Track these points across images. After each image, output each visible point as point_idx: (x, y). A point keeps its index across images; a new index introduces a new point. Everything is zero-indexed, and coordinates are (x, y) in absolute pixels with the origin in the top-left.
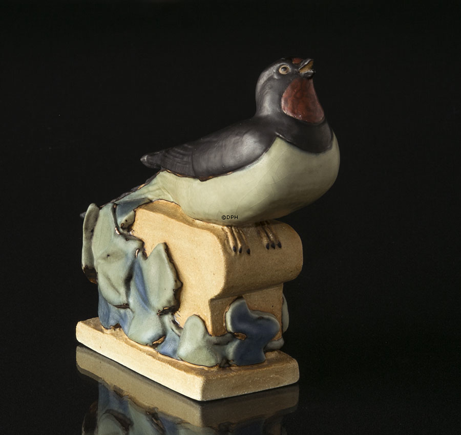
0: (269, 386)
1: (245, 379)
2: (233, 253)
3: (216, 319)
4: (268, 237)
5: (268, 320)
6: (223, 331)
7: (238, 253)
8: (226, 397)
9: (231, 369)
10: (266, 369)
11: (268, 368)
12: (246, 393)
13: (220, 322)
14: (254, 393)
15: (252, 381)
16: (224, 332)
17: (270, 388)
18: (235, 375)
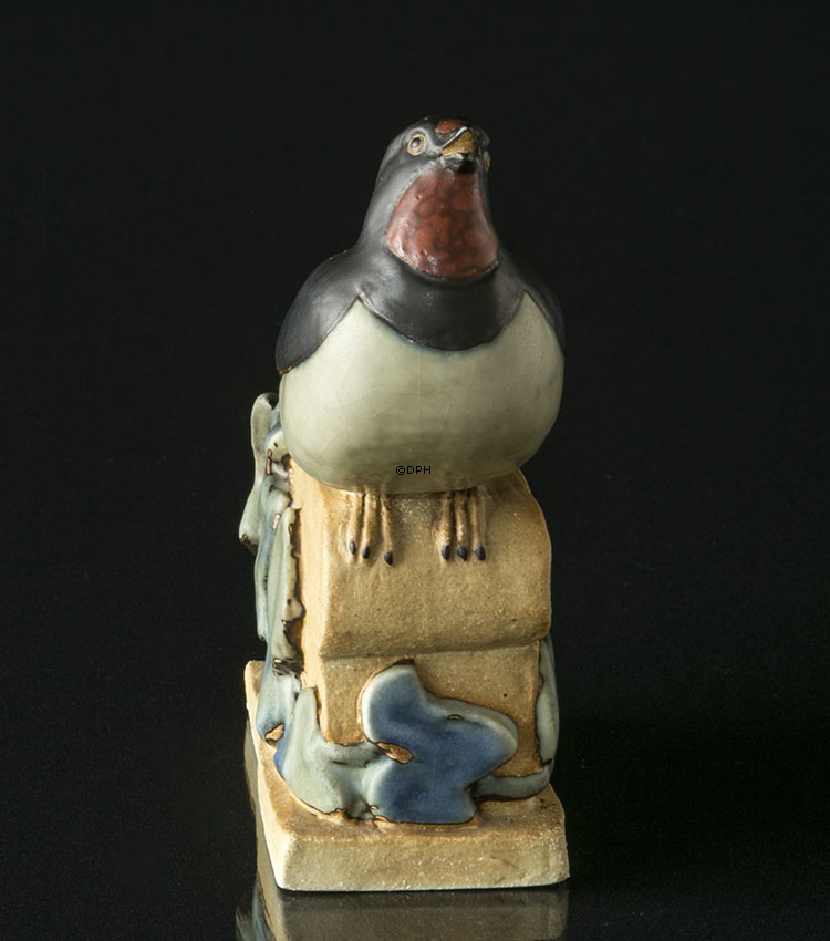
0: (475, 882)
1: (406, 855)
2: (349, 557)
3: (339, 703)
4: (453, 531)
5: (478, 725)
6: (357, 734)
7: (361, 557)
8: (352, 889)
9: (376, 826)
10: (463, 838)
11: (469, 839)
12: (408, 888)
13: (350, 712)
14: (431, 891)
15: (426, 863)
16: (359, 738)
17: (478, 886)
18: (375, 843)
